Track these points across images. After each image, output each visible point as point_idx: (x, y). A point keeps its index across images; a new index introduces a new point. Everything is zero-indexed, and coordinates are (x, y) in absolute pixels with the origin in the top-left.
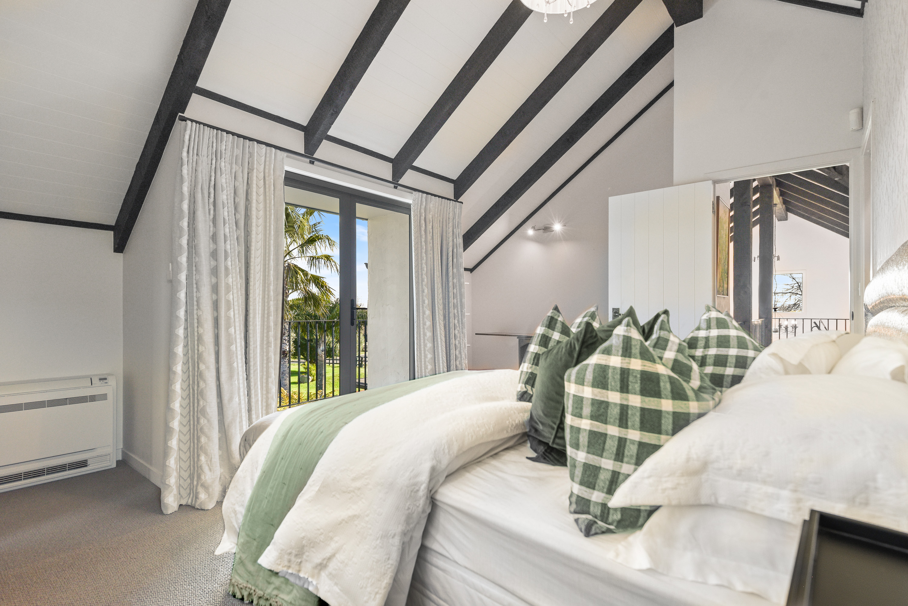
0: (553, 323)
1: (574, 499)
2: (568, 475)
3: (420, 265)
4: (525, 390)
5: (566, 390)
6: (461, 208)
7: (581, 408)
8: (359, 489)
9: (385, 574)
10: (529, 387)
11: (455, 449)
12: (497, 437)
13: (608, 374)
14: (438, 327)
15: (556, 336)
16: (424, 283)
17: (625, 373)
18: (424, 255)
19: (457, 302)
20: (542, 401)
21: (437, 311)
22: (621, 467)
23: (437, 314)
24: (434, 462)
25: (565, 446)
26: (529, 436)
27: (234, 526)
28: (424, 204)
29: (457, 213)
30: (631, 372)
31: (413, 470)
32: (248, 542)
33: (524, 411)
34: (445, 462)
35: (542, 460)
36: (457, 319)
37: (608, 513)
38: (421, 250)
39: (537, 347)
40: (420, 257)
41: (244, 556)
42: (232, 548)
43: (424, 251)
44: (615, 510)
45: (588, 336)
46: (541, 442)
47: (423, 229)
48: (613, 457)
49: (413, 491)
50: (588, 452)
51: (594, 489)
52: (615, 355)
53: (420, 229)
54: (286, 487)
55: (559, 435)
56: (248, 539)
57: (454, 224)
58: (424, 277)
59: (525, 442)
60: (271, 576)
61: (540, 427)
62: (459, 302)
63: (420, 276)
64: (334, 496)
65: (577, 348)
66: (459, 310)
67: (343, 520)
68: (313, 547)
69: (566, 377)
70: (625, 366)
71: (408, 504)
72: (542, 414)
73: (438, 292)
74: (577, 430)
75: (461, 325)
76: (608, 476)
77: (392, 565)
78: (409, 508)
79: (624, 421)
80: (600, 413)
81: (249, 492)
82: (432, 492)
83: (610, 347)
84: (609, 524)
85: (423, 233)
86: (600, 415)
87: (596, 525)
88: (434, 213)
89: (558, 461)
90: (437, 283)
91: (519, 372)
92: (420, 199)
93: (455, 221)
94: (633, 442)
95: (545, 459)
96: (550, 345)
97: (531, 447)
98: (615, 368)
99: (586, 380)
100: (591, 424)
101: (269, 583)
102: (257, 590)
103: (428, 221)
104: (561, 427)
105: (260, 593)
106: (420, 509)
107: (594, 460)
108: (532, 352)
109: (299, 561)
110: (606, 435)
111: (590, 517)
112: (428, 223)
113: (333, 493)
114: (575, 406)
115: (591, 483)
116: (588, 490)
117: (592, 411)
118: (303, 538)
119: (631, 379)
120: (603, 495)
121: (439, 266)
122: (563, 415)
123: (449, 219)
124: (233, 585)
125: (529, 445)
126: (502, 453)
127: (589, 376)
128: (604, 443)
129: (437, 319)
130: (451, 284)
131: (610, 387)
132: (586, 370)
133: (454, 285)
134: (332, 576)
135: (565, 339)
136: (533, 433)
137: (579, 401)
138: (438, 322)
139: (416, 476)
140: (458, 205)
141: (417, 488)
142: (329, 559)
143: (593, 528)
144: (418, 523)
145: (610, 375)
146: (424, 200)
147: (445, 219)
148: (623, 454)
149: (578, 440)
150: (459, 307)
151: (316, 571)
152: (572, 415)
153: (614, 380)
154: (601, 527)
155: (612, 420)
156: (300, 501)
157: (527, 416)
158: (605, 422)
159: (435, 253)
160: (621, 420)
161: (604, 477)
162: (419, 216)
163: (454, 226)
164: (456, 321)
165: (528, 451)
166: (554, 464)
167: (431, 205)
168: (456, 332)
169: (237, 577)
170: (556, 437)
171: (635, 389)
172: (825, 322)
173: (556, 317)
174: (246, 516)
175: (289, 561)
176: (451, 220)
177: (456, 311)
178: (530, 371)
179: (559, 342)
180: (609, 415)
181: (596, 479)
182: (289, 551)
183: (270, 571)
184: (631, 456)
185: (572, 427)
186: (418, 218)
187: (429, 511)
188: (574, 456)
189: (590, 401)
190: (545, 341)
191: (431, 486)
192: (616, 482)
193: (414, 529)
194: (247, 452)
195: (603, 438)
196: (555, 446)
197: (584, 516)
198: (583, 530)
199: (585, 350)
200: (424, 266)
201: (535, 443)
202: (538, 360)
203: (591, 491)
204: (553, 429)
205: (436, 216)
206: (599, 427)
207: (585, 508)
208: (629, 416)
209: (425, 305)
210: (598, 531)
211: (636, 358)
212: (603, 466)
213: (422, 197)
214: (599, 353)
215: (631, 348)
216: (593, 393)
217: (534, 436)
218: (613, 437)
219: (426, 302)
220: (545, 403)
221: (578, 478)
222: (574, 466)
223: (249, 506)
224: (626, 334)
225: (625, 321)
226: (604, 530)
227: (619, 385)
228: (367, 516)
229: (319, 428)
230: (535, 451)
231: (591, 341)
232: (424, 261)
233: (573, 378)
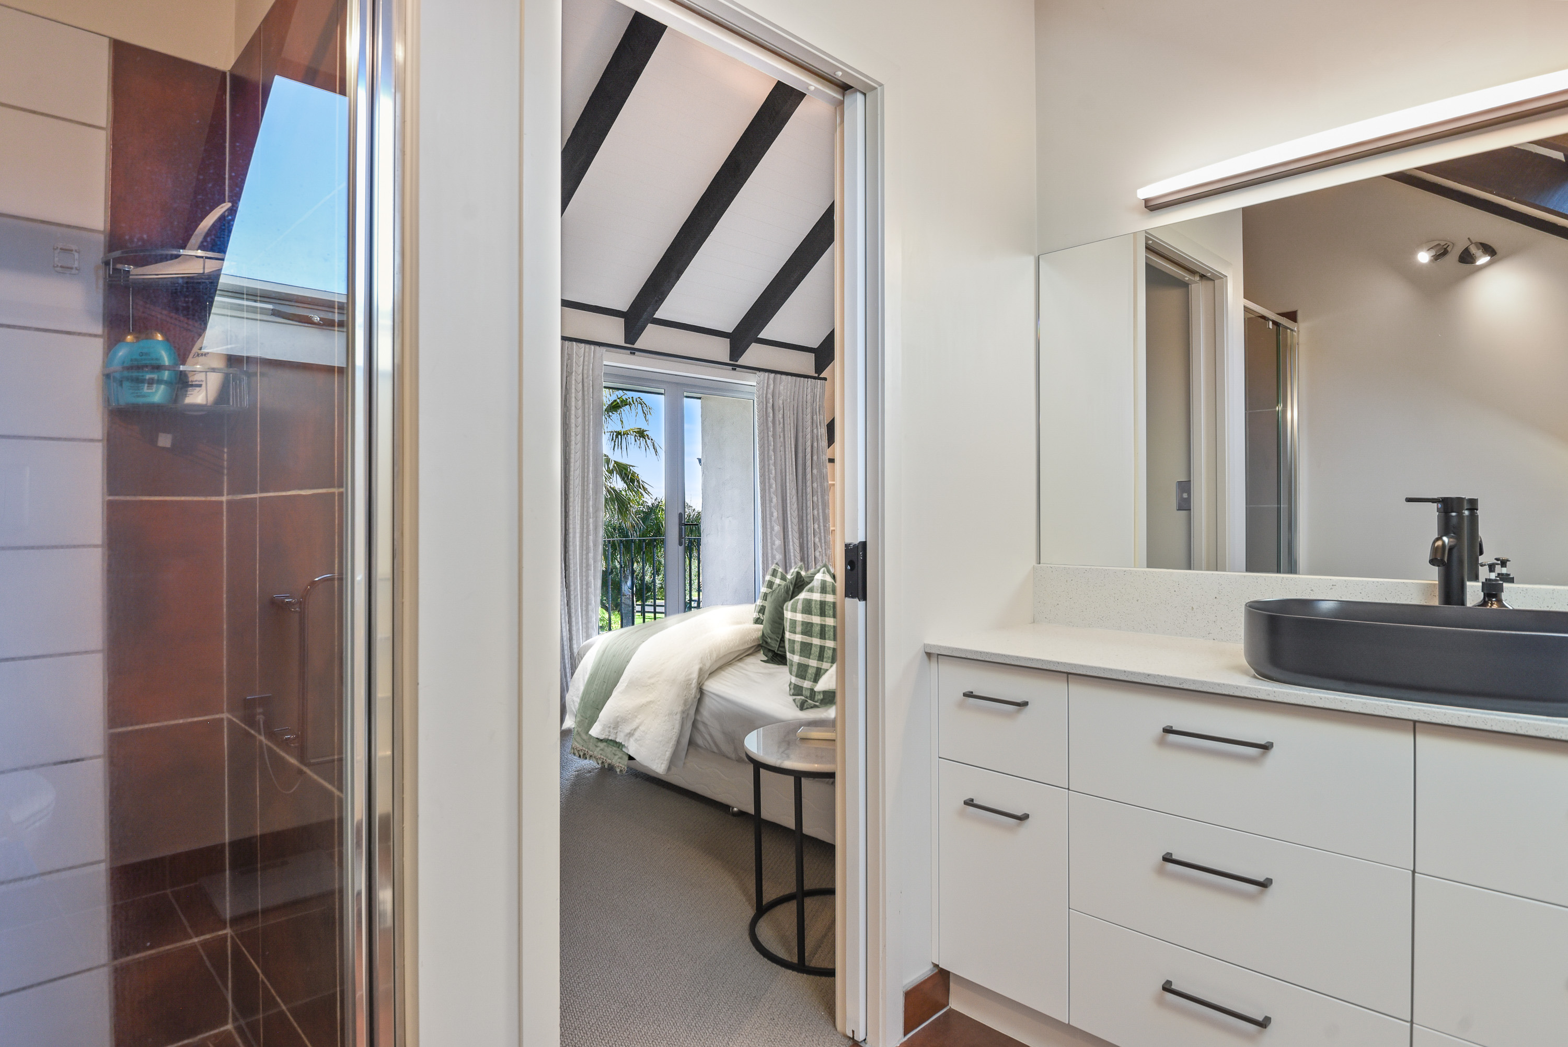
0: (775, 573)
1: (792, 686)
2: (788, 671)
3: (766, 466)
4: (758, 616)
5: (785, 616)
6: (823, 388)
7: (795, 628)
8: (653, 684)
9: (671, 738)
10: (761, 615)
11: (714, 656)
12: (741, 648)
13: (812, 605)
14: (791, 547)
15: (777, 581)
16: (772, 490)
17: (823, 604)
18: (772, 453)
19: (818, 514)
20: (770, 623)
21: (790, 526)
22: (822, 664)
23: (790, 530)
24: (701, 665)
25: (785, 653)
26: (762, 646)
27: (573, 710)
28: (772, 386)
29: (818, 393)
30: (827, 603)
31: (688, 670)
32: (582, 720)
33: (758, 630)
34: (708, 665)
35: (771, 662)
36: (818, 536)
37: (815, 695)
38: (768, 447)
39: (766, 589)
40: (766, 456)
41: (580, 730)
42: (573, 724)
43: (771, 448)
44: (819, 692)
45: (798, 580)
46: (770, 650)
47: (770, 419)
48: (817, 658)
49: (688, 684)
50: (800, 656)
51: (805, 679)
52: (816, 592)
53: (767, 420)
54: (606, 684)
55: (781, 645)
56: (582, 718)
57: (814, 409)
58: (773, 481)
59: (759, 650)
60: (597, 742)
61: (769, 640)
62: (821, 514)
63: (767, 480)
64: (637, 689)
65: (791, 589)
66: (822, 524)
67: (643, 704)
68: (624, 722)
69: (784, 608)
70: (823, 599)
71: (685, 693)
72: (770, 632)
73: (791, 502)
74: (793, 642)
75: (823, 545)
76: (814, 671)
77: (676, 732)
78: (686, 696)
79: (823, 635)
80: (808, 630)
81: (582, 688)
82: (700, 685)
83: (813, 587)
84: (816, 702)
85: (770, 424)
86: (808, 632)
87: (807, 703)
88: (785, 398)
89: (781, 662)
90: (790, 489)
91: (754, 605)
92: (766, 381)
93: (815, 405)
94: (829, 648)
95: (772, 661)
96: (774, 587)
97: (764, 654)
98: (816, 601)
99: (798, 609)
100: (802, 637)
101: (597, 746)
102: (589, 751)
103: (776, 408)
104: (782, 640)
105: (591, 753)
106: (693, 696)
107: (804, 661)
108: (763, 592)
109: (616, 731)
110: (812, 644)
111: (803, 698)
112: (777, 412)
113: (637, 687)
114: (791, 626)
115: (803, 675)
116: (801, 680)
117: (802, 629)
118: (618, 717)
119: (827, 607)
120: (811, 683)
121: (792, 467)
122: (783, 632)
123: (806, 402)
124: (574, 749)
125: (762, 652)
126: (745, 658)
127: (800, 606)
128: (811, 649)
129: (790, 537)
130: (809, 490)
131: (813, 613)
132: (798, 602)
133: (814, 491)
134: (636, 740)
135: (783, 583)
136: (764, 645)
137: (793, 623)
138: (791, 540)
139: (690, 674)
140: (819, 383)
141: (691, 682)
142: (635, 730)
143: (805, 705)
144: (692, 705)
145: (813, 605)
146: (771, 382)
147: (800, 404)
148: (823, 656)
149: (794, 648)
150: (821, 521)
151: (627, 738)
152: (789, 632)
153: (816, 608)
154: (811, 704)
155: (815, 635)
156: (615, 693)
157: (760, 634)
158: (811, 636)
159: (787, 449)
160: (821, 634)
161: (811, 672)
162: (765, 403)
163: (814, 412)
164: (817, 540)
165: (761, 656)
166: (779, 664)
167: (781, 387)
168: (817, 554)
169: (576, 743)
170: (779, 646)
171: (829, 614)
173: (777, 569)
174: (580, 704)
175: (609, 732)
176: (809, 404)
177: (816, 526)
178: (761, 604)
179: (779, 585)
180: (813, 631)
181: (806, 673)
182: (609, 725)
183: (597, 738)
184: (829, 657)
185: (789, 640)
186: (763, 407)
187: (698, 697)
188: (791, 658)
189: (801, 623)
190: (770, 584)
191: (700, 680)
192: (819, 675)
193: (689, 709)
194: (580, 662)
195: (810, 647)
196: (779, 652)
197: (799, 697)
198: (799, 706)
199: (796, 589)
200: (772, 467)
201: (766, 651)
202: (766, 597)
203: (803, 681)
204: (777, 641)
205: (788, 400)
206: (807, 639)
207: (799, 692)
208: (826, 631)
209: (773, 519)
210: (808, 707)
211: (830, 594)
212: (810, 664)
213: (768, 378)
214: (806, 591)
215: (826, 588)
216: (802, 618)
217: (765, 646)
218: (816, 645)
219: (775, 514)
220: (772, 625)
221: (794, 673)
222: (792, 665)
223: (582, 697)
224: (823, 579)
225: (822, 570)
226: (812, 706)
227: (819, 612)
228: (659, 701)
229: (626, 646)
230: (766, 656)
231: (800, 584)
232: (772, 462)
233: (789, 608)
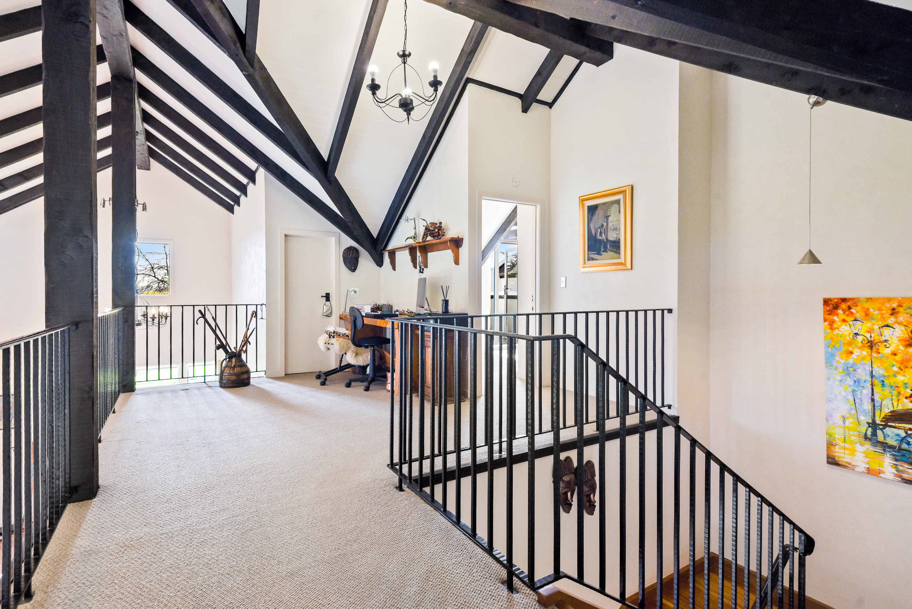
172: (212, 309)
